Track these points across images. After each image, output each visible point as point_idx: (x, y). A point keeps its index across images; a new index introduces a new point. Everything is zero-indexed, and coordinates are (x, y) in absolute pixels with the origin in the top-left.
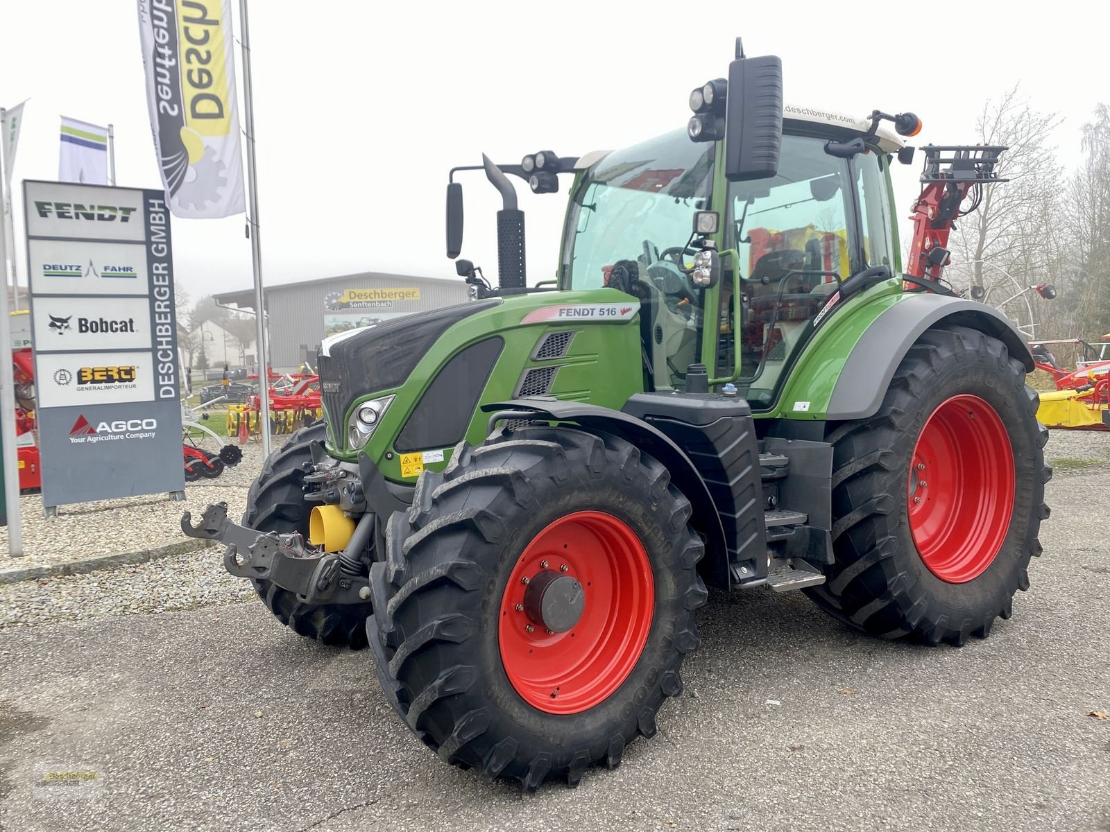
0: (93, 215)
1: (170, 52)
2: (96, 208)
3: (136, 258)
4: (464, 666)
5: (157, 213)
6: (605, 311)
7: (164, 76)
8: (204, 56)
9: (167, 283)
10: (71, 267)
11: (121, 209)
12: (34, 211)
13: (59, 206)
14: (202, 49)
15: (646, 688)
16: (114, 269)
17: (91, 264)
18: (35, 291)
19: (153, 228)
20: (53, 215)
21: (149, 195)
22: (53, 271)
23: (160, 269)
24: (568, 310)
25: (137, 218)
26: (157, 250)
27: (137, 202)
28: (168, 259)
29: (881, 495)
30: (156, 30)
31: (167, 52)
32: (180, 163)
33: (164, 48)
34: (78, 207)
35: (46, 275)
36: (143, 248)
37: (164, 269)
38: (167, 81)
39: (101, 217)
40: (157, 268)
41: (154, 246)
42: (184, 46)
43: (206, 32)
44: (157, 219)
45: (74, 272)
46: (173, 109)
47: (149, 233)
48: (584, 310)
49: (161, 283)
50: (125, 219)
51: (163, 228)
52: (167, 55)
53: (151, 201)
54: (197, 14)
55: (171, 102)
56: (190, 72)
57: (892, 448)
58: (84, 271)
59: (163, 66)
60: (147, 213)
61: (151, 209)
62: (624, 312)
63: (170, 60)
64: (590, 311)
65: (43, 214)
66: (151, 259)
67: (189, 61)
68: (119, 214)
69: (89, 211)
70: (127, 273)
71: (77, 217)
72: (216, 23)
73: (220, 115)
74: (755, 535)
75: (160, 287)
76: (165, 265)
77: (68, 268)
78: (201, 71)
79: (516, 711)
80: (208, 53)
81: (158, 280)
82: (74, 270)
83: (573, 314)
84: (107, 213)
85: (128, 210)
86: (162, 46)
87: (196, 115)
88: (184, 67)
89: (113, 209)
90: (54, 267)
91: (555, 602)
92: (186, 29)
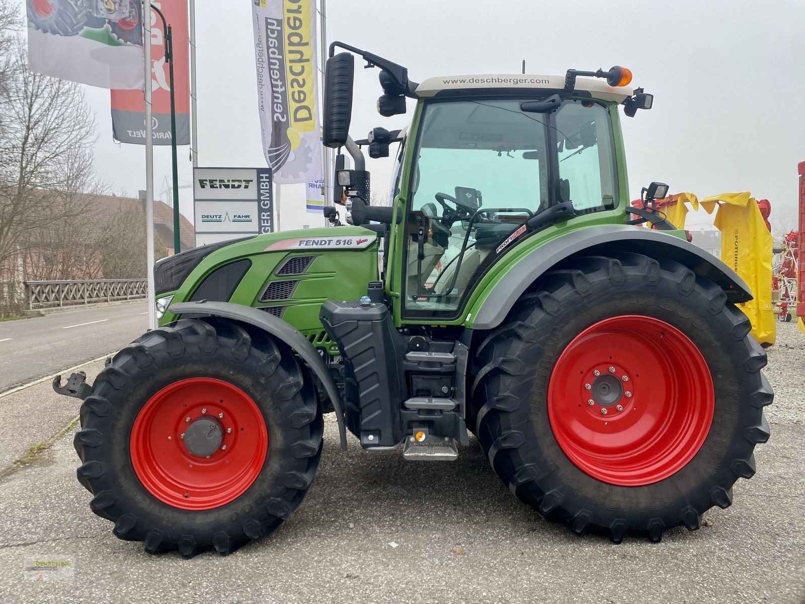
0: (229, 185)
1: (281, 83)
2: (231, 181)
3: (252, 209)
4: (97, 462)
5: (264, 182)
6: (341, 242)
7: (278, 98)
8: (301, 83)
9: (269, 224)
10: (216, 216)
11: (244, 181)
12: (198, 185)
13: (211, 181)
14: (300, 78)
15: (252, 505)
16: (239, 217)
17: (227, 214)
18: (197, 231)
19: (262, 191)
20: (208, 187)
21: (260, 171)
22: (207, 219)
23: (265, 216)
24: (307, 241)
25: (253, 186)
26: (264, 205)
27: (253, 176)
28: (271, 210)
29: (505, 394)
30: (272, 71)
31: (279, 83)
32: (285, 150)
33: (278, 81)
34: (221, 181)
35: (203, 221)
36: (256, 203)
37: (267, 216)
38: (280, 101)
39: (233, 186)
40: (264, 216)
41: (263, 202)
42: (289, 77)
43: (303, 67)
44: (264, 186)
45: (217, 219)
46: (283, 117)
47: (259, 194)
48: (322, 241)
49: (266, 224)
50: (246, 187)
51: (268, 191)
52: (279, 85)
53: (261, 175)
54: (298, 56)
55: (282, 114)
56: (293, 93)
57: (518, 356)
58: (223, 218)
59: (277, 92)
60: (259, 183)
61: (261, 180)
62: (359, 243)
63: (281, 88)
64: (328, 242)
65: (203, 187)
66: (260, 211)
67: (292, 86)
68: (243, 184)
69: (227, 183)
70: (246, 219)
71: (221, 187)
72: (308, 60)
73: (310, 118)
74: (379, 412)
75: (265, 226)
76: (269, 213)
77: (215, 217)
78: (299, 92)
79: (139, 498)
80: (304, 80)
81: (264, 223)
82: (217, 218)
83: (311, 244)
84: (236, 184)
85: (248, 181)
86: (276, 80)
87: (296, 120)
88: (290, 91)
89: (240, 181)
90: (207, 217)
91: (195, 435)
92: (291, 68)
